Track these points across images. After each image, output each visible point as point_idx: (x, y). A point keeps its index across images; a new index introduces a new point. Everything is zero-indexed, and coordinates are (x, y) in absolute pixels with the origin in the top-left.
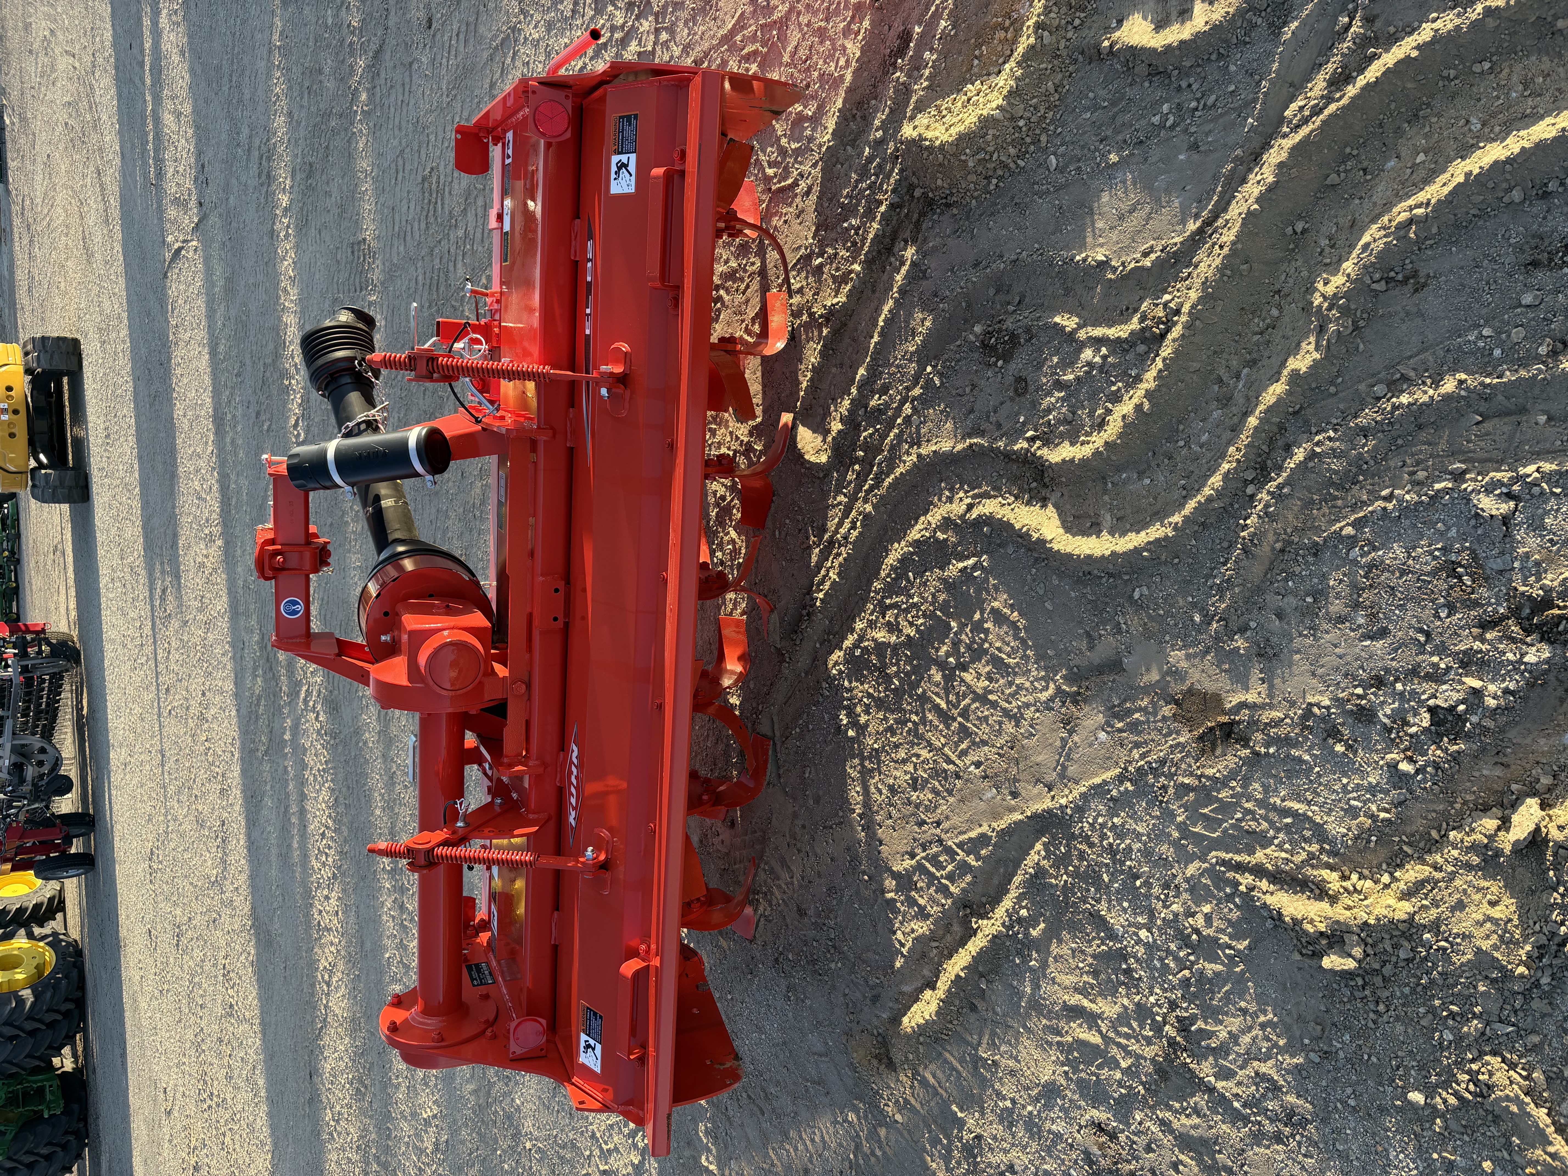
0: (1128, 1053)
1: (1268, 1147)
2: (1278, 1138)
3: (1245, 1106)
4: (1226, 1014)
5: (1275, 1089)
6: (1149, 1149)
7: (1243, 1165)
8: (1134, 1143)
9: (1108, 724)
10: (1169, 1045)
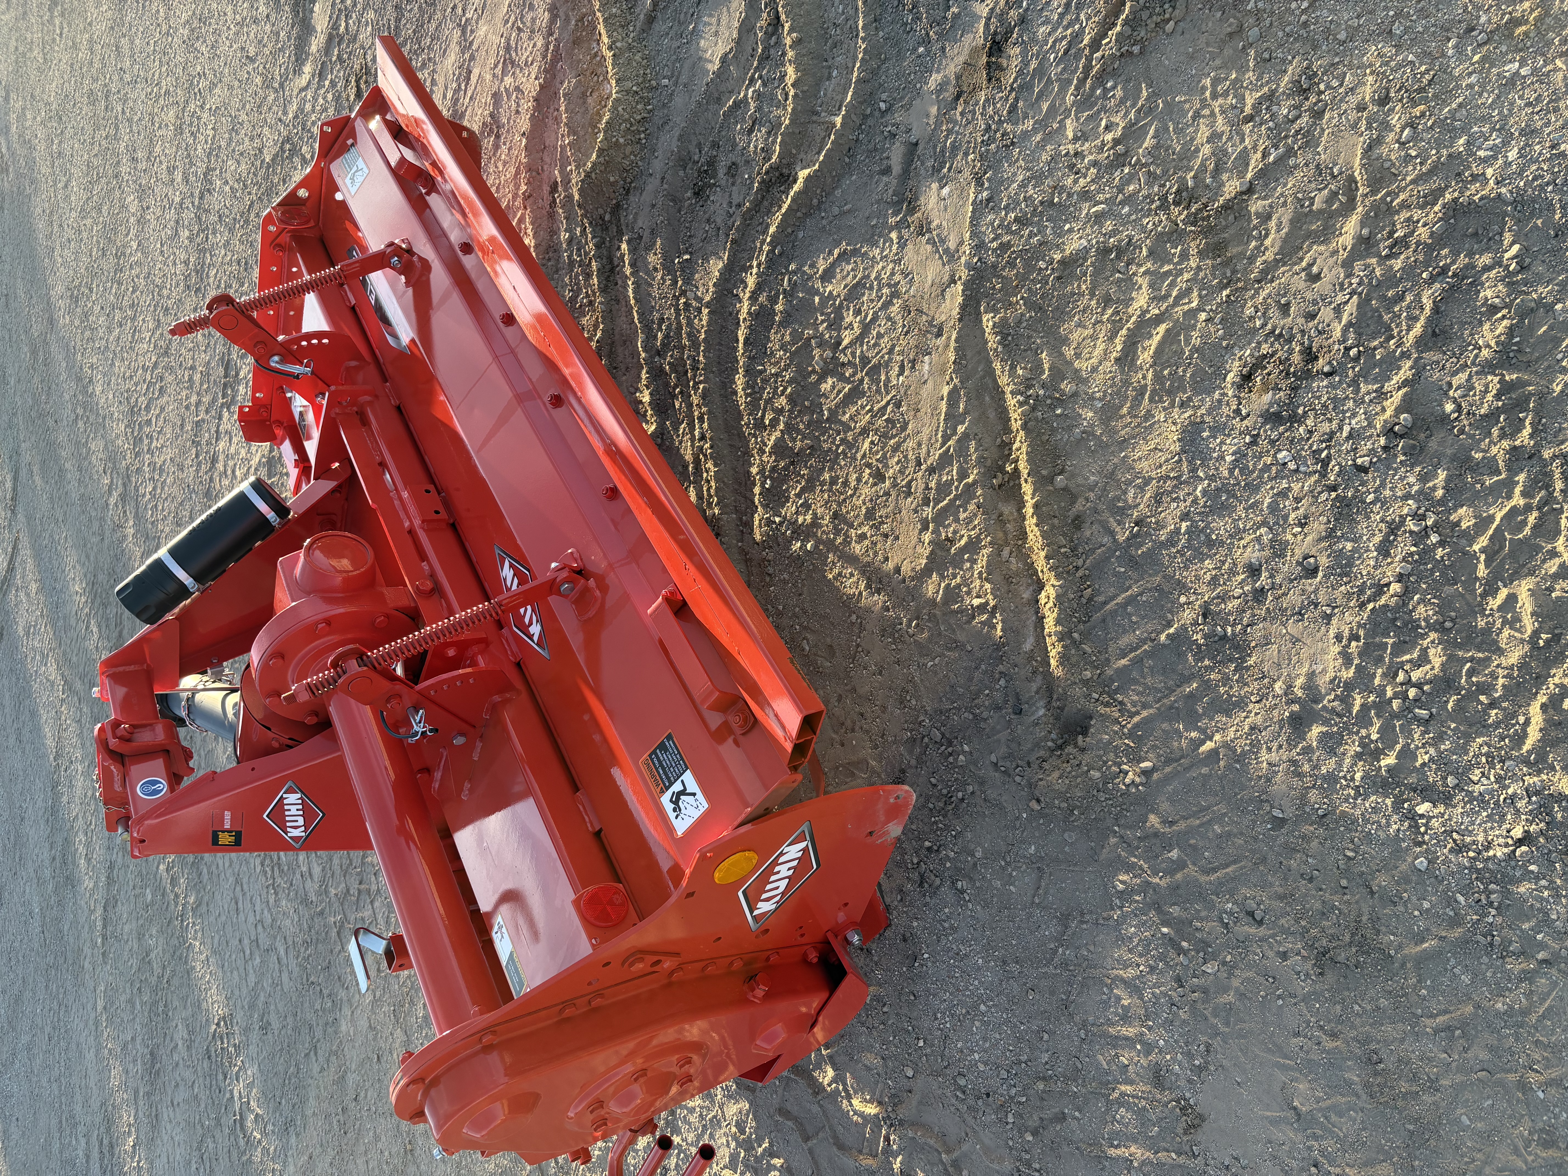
0: (1186, 293)
1: (1323, 130)
2: (1318, 115)
3: (1276, 146)
4: (1192, 139)
5: (1271, 98)
6: (1285, 309)
7: (1332, 174)
8: (1273, 332)
9: (940, 180)
10: (1194, 224)
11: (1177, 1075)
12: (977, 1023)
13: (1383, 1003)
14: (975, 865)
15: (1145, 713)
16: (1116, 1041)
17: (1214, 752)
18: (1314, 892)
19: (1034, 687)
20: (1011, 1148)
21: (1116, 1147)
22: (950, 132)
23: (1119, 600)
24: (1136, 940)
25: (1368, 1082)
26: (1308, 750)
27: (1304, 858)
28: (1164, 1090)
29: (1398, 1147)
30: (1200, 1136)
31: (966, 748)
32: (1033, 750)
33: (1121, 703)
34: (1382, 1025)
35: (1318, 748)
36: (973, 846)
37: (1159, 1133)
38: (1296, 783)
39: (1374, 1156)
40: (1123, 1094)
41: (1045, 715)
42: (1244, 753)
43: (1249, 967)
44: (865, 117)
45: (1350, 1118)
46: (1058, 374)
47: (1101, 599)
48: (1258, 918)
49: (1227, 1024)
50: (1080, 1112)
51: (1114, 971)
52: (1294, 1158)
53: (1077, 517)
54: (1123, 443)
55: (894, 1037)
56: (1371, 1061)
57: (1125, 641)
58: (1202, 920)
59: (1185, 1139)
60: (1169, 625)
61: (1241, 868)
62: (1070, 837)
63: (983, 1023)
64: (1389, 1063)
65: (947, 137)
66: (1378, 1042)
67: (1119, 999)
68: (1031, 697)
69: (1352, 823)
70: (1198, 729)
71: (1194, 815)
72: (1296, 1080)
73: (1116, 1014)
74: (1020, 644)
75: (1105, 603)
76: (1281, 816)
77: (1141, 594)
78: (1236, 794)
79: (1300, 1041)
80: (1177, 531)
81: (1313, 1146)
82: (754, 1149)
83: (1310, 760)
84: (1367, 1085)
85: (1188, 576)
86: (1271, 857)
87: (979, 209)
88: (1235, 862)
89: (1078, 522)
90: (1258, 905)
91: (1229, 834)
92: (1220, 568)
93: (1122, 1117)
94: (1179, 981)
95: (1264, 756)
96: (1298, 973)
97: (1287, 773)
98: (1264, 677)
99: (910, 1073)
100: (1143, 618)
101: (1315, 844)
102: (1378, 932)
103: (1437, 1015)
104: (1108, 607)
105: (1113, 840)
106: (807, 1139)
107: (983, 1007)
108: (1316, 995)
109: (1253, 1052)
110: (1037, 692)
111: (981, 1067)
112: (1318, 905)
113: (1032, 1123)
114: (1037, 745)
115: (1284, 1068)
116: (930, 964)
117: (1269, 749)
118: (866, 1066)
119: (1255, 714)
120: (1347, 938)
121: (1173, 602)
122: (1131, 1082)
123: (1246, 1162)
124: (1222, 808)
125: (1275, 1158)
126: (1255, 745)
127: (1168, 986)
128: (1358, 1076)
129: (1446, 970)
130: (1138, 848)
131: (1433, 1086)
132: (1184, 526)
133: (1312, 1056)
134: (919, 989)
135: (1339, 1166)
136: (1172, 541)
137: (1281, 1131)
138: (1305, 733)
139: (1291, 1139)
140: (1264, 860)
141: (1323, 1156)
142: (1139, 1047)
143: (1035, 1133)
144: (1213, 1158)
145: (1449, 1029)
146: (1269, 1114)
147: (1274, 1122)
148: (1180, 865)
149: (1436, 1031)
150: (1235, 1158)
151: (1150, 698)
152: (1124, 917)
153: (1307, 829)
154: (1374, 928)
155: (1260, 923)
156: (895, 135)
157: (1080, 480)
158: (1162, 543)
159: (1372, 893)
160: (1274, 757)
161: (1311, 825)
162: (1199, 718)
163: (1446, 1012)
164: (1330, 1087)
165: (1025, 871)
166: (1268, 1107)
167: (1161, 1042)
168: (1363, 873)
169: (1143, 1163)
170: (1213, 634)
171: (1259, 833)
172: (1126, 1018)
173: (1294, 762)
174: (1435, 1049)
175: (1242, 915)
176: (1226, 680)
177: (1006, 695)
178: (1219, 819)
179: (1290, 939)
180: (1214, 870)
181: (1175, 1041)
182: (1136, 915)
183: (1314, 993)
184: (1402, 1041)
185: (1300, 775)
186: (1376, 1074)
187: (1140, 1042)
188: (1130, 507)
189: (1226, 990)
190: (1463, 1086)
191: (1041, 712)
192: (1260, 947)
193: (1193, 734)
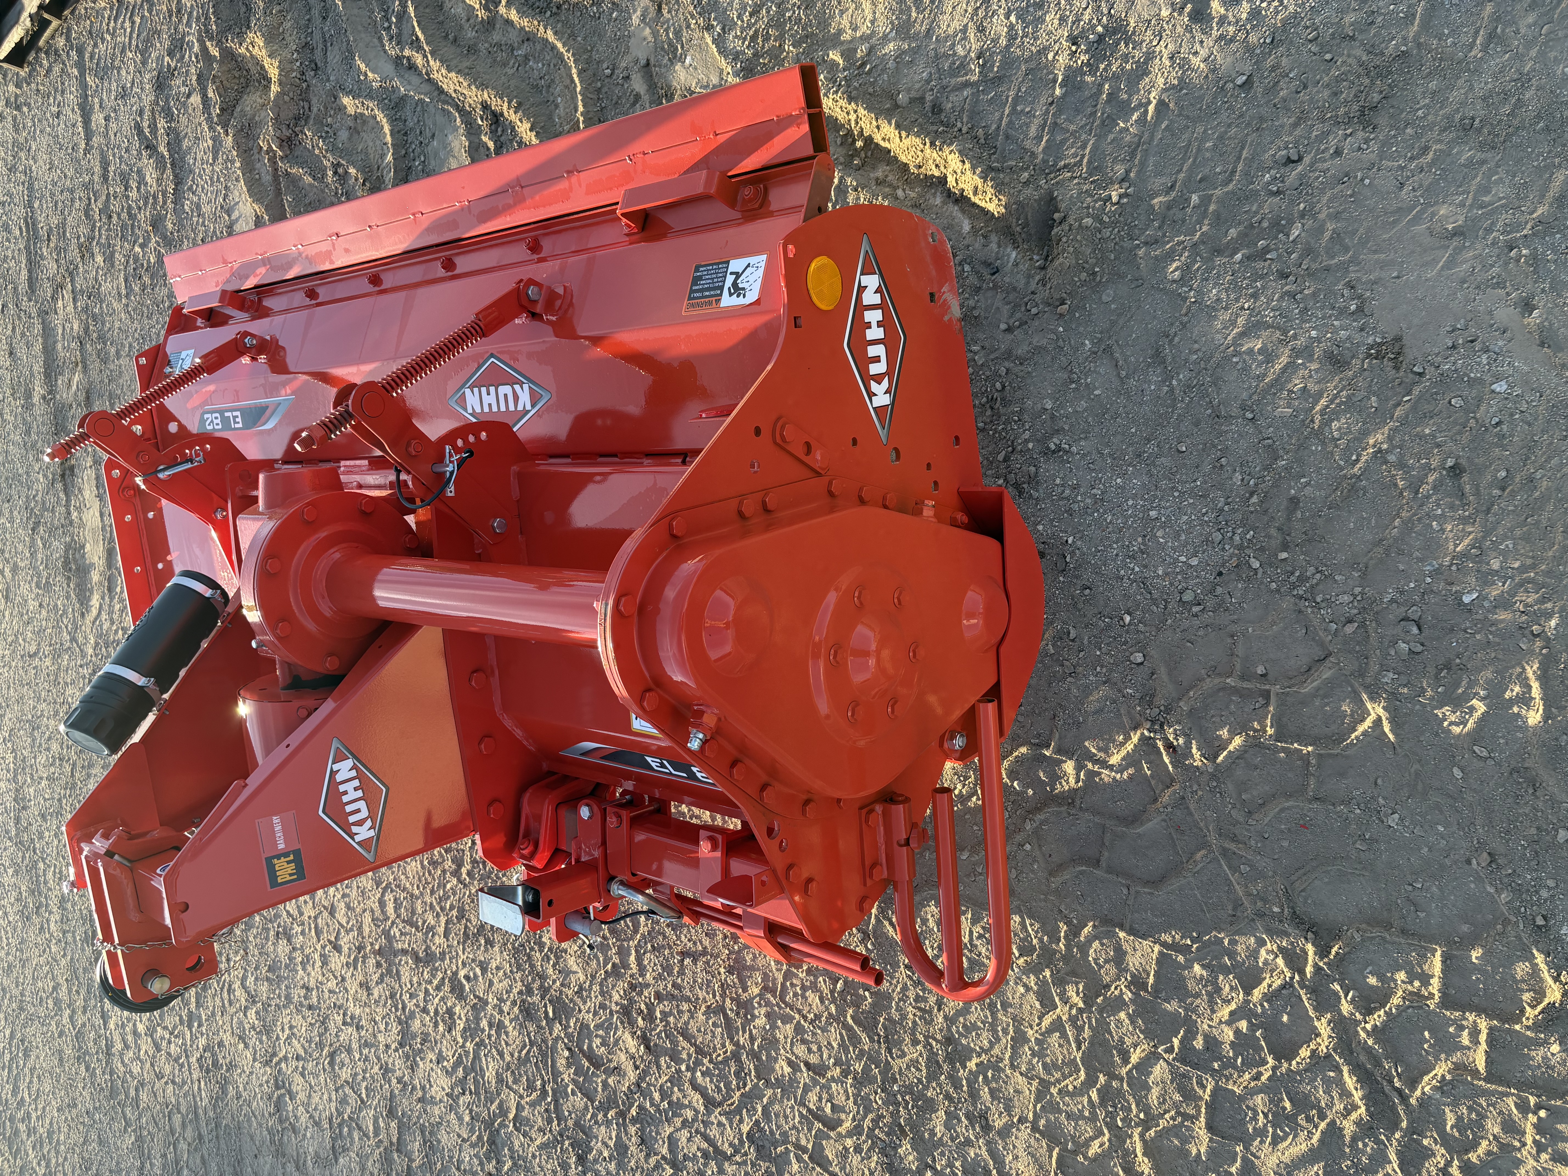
11: (1349, 338)
12: (1159, 534)
13: (1433, 85)
14: (1053, 417)
15: (1088, 151)
16: (1279, 382)
17: (1161, 104)
18: (1315, 89)
19: (994, 246)
20: (1278, 591)
21: (1357, 460)
22: (667, 31)
23: (1007, 112)
24: (1224, 296)
25: (1480, 142)
26: (1222, 20)
27: (1287, 79)
28: (1349, 363)
29: (1550, 152)
30: (1410, 353)
31: (975, 348)
32: (1028, 282)
33: (1065, 166)
34: (1448, 98)
35: (1227, 10)
36: (1039, 406)
37: (1379, 399)
38: (1234, 46)
39: (1541, 183)
40: (1323, 412)
41: (1018, 254)
42: (1181, 79)
43: (1323, 191)
44: (599, 90)
45: (1496, 182)
46: (849, 54)
47: (994, 127)
48: (1296, 158)
49: (1347, 249)
50: (1304, 476)
51: (1229, 338)
52: (1492, 266)
53: (934, 107)
54: (929, 32)
55: (1100, 649)
56: (1467, 128)
57: (1033, 131)
58: (1256, 213)
59: (1402, 374)
60: (1055, 81)
61: (1251, 145)
62: (1108, 296)
63: (1163, 526)
64: (1479, 110)
65: (667, 34)
66: (1457, 111)
67: (1251, 351)
68: (998, 253)
69: (1296, 18)
70: (1135, 109)
71: (1184, 159)
72: (1433, 214)
73: (1259, 365)
74: (960, 232)
75: (999, 127)
76: (1245, 78)
77: (1019, 90)
78: (1200, 109)
79: (1407, 188)
80: (1011, 27)
81: (1495, 238)
82: (1055, 952)
83: (1229, 24)
84: (1481, 146)
85: (1043, 40)
86: (1264, 111)
87: (719, 42)
88: (1243, 148)
89: (936, 109)
90: (1286, 148)
91: (1221, 138)
92: (1060, 9)
93: (1339, 429)
94: (1283, 276)
95: (1196, 61)
96: (1360, 148)
97: (1222, 49)
98: (1149, 21)
99: (1139, 657)
100: (1033, 102)
101: (1284, 61)
102: (1382, 54)
103: (1474, 41)
104: (1003, 123)
105: (1141, 252)
106: (1097, 863)
107: (1153, 514)
108: (1385, 144)
109: (1384, 241)
110: (999, 247)
111: (1194, 562)
112: (1326, 93)
113: (1275, 543)
114: (1029, 277)
115: (1416, 220)
116: (1079, 543)
117: (1196, 53)
118: (1095, 713)
119: (1165, 48)
120: (1367, 81)
121: (1046, 66)
122: (1320, 394)
123: (1462, 321)
124: (1200, 129)
125: (1478, 287)
126: (1185, 65)
127: (1277, 288)
128: (1470, 150)
129: (1448, 10)
130: (1164, 235)
131: (1523, 81)
132: (1013, 18)
133: (1426, 183)
134: (1087, 576)
135: (1526, 223)
136: (1012, 37)
137: (1462, 263)
138: (1210, 14)
139: (1475, 257)
140: (1262, 119)
141: (1509, 233)
142: (1300, 361)
143: (1285, 547)
144: (1437, 355)
145: (1491, 36)
146: (1441, 264)
147: (1451, 263)
148: (1206, 201)
149: (1485, 48)
150: (1453, 331)
151: (1084, 136)
152: (1200, 293)
153: (1270, 62)
154: (1376, 55)
155: (1300, 159)
156: (628, 77)
157: (917, 86)
158: (1007, 46)
159: (1352, 38)
160: (1203, 53)
161: (1270, 55)
162: (1129, 101)
163: (1477, 32)
164: (1460, 186)
165: (1096, 367)
166: (1435, 261)
167: (1314, 333)
168: (1333, 34)
169: (1390, 439)
170: (1090, 44)
171: (1241, 108)
172: (1269, 356)
173: (1221, 38)
174: (1498, 60)
175: (1282, 171)
176: (1126, 58)
177: (977, 273)
178: (1204, 138)
179: (1331, 138)
180: (1233, 172)
181: (1323, 318)
182: (1207, 280)
183: (1383, 146)
184: (1471, 88)
185: (1232, 40)
186: (1479, 131)
187: (1297, 357)
188: (966, 56)
189: (1321, 230)
190: (1542, 54)
191: (1014, 254)
192: (1316, 170)
193: (1135, 117)
